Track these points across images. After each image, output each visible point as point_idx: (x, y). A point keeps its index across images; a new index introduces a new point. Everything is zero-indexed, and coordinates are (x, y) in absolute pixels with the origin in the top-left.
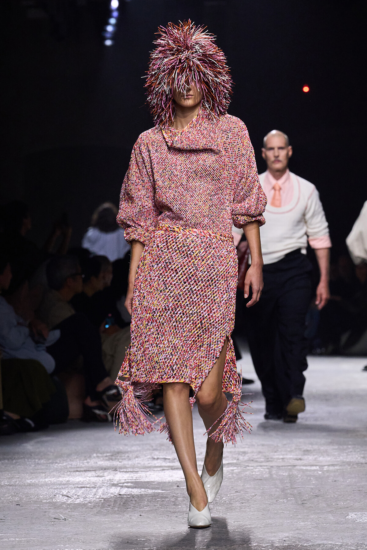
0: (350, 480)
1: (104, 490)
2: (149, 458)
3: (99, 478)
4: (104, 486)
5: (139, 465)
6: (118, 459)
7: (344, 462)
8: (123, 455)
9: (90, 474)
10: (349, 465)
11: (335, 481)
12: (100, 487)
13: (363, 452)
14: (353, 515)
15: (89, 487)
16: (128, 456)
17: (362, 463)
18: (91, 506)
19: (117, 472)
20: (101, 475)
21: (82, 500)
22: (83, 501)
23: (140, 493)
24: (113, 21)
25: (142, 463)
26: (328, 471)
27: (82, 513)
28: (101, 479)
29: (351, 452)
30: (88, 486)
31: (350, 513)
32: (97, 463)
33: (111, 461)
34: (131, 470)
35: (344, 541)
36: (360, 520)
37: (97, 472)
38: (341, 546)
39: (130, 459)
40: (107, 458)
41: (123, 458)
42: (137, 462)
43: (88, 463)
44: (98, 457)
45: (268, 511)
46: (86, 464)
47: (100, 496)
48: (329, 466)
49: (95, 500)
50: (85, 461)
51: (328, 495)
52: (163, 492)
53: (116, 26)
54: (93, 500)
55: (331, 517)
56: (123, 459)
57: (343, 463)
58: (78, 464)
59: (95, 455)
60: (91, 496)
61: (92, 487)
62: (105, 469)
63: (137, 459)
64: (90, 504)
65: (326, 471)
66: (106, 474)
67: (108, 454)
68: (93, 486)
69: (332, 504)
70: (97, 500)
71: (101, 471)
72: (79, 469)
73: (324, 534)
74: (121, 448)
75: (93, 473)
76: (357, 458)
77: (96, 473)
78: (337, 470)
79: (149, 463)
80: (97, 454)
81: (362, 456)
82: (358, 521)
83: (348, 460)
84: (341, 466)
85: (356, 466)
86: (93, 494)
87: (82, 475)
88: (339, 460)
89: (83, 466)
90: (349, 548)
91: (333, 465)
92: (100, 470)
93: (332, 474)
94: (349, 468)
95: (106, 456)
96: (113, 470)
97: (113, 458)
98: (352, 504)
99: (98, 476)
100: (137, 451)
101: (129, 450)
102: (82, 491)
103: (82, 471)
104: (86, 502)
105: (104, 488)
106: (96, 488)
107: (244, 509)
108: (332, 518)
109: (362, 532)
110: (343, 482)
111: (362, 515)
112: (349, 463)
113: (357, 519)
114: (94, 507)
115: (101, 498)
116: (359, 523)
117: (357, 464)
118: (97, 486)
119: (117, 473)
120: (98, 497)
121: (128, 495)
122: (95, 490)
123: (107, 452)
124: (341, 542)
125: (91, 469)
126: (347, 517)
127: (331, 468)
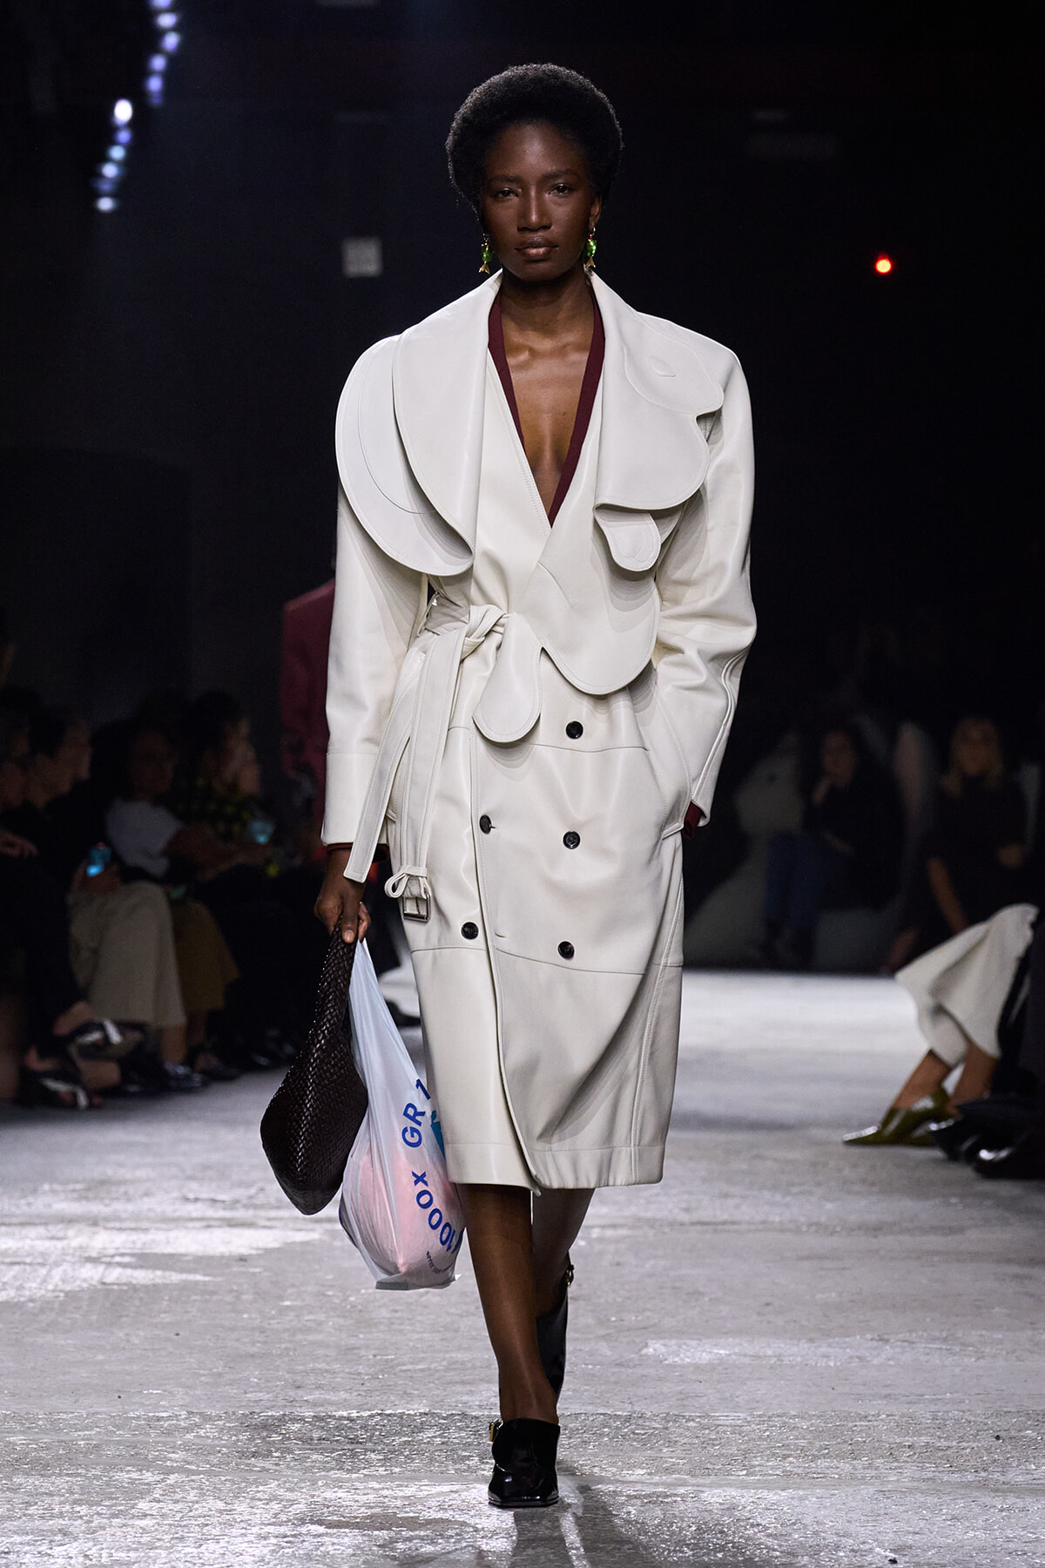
0: (652, 1262)
1: (65, 1271)
2: (177, 1198)
3: (54, 1242)
4: (65, 1260)
5: (151, 1214)
6: (102, 1199)
7: (639, 1219)
8: (113, 1188)
9: (33, 1232)
10: (652, 1227)
11: (618, 1264)
12: (57, 1264)
13: (686, 1197)
14: (658, 1346)
15: (30, 1264)
16: (126, 1193)
17: (682, 1224)
18: (34, 1307)
19: (96, 1229)
20: (61, 1234)
21: (12, 1293)
22: (14, 1298)
23: (150, 1283)
24: (117, 153)
25: (159, 1209)
26: (601, 1240)
27: (12, 1325)
28: (60, 1244)
29: (657, 1195)
30: (28, 1260)
31: (650, 1342)
32: (50, 1206)
33: (84, 1203)
34: (133, 1225)
35: (635, 1408)
36: (676, 1359)
37: (50, 1227)
38: (628, 1419)
39: (129, 1200)
40: (75, 1195)
41: (115, 1196)
42: (145, 1207)
43: (29, 1204)
44: (53, 1191)
45: (456, 1331)
46: (25, 1208)
47: (57, 1285)
48: (603, 1227)
49: (43, 1296)
50: (23, 1202)
51: (599, 1297)
52: (207, 1279)
53: (125, 164)
54: (39, 1295)
55: (604, 1349)
56: (113, 1199)
57: (638, 1222)
58: (6, 1207)
59: (46, 1187)
60: (34, 1285)
61: (39, 1264)
62: (70, 1221)
63: (146, 1199)
64: (31, 1305)
65: (595, 1239)
66: (71, 1233)
67: (78, 1186)
68: (40, 1260)
69: (609, 1320)
70: (50, 1295)
71: (60, 1226)
72: (7, 1220)
73: (587, 1390)
74: (110, 1172)
75: (41, 1230)
76: (671, 1211)
77: (49, 1231)
78: (624, 1238)
79: (175, 1211)
80: (51, 1183)
81: (684, 1205)
82: (670, 1361)
83: (649, 1215)
84: (632, 1227)
85: (667, 1229)
86: (39, 1280)
87: (14, 1234)
88: (627, 1213)
89: (18, 1212)
90: (647, 1424)
91: (614, 1226)
92: (57, 1224)
93: (611, 1248)
94: (651, 1233)
95: (74, 1191)
96: (90, 1222)
97: (91, 1195)
98: (657, 1321)
99: (53, 1238)
100: (148, 1180)
101: (129, 1176)
102: (12, 1273)
103: (15, 1225)
104: (22, 1299)
105: (65, 1266)
106: (48, 1267)
107: (401, 1324)
108: (609, 1353)
109: (680, 1388)
110: (637, 1266)
111: (680, 1347)
112: (651, 1223)
113: (667, 1357)
114: (42, 1310)
115: (61, 1291)
116: (673, 1366)
117: (673, 1224)
118: (51, 1261)
119: (97, 1233)
120: (51, 1287)
121: (125, 1284)
122: (43, 1271)
123: (78, 1182)
124: (629, 1409)
125: (37, 1221)
126: (644, 1351)
127: (609, 1233)
